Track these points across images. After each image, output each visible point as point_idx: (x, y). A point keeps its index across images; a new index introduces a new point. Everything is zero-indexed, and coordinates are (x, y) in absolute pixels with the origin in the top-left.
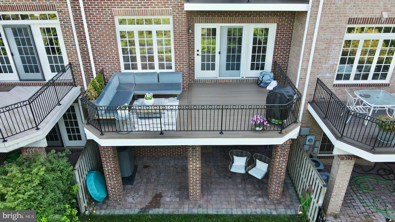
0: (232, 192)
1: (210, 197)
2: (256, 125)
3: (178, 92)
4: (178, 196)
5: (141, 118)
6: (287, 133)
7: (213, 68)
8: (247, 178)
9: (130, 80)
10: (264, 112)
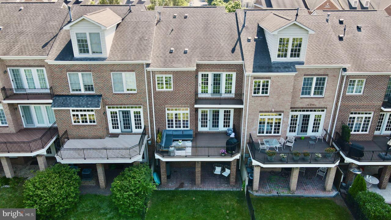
1: (204, 184)
2: (222, 154)
3: (191, 139)
5: (177, 150)
6: (234, 156)
7: (207, 127)
9: (171, 133)
10: (225, 148)
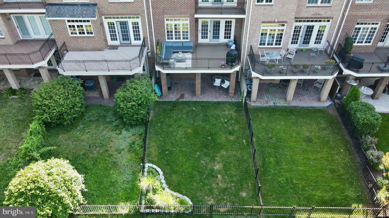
0: (214, 93)
1: (204, 95)
2: (222, 66)
3: (192, 51)
4: (191, 95)
6: (234, 68)
7: (207, 38)
8: (221, 88)
9: (170, 45)
